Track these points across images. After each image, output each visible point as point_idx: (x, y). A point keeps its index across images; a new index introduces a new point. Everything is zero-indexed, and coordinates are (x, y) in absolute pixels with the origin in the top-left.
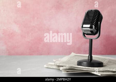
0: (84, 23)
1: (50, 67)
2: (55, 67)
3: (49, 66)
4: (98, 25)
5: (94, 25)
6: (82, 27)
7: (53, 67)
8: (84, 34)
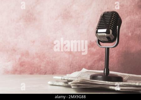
0: (100, 27)
1: (56, 83)
2: (62, 84)
3: (54, 83)
4: (116, 30)
5: (111, 29)
6: (97, 32)
7: (59, 83)
8: (99, 41)
